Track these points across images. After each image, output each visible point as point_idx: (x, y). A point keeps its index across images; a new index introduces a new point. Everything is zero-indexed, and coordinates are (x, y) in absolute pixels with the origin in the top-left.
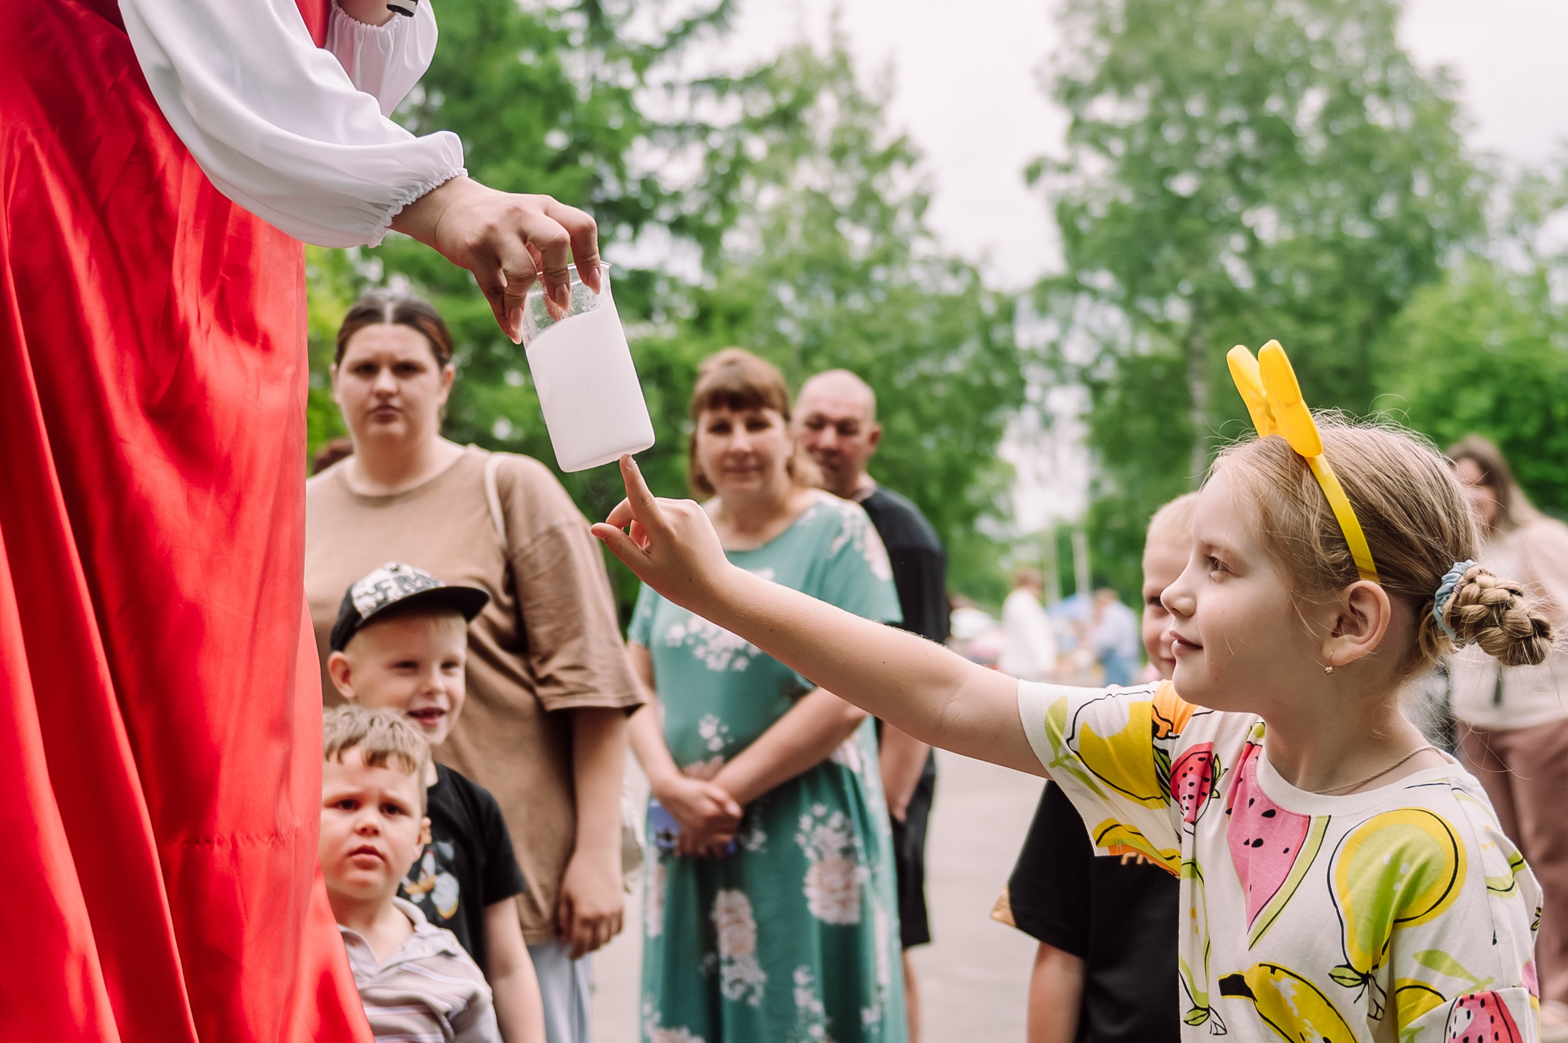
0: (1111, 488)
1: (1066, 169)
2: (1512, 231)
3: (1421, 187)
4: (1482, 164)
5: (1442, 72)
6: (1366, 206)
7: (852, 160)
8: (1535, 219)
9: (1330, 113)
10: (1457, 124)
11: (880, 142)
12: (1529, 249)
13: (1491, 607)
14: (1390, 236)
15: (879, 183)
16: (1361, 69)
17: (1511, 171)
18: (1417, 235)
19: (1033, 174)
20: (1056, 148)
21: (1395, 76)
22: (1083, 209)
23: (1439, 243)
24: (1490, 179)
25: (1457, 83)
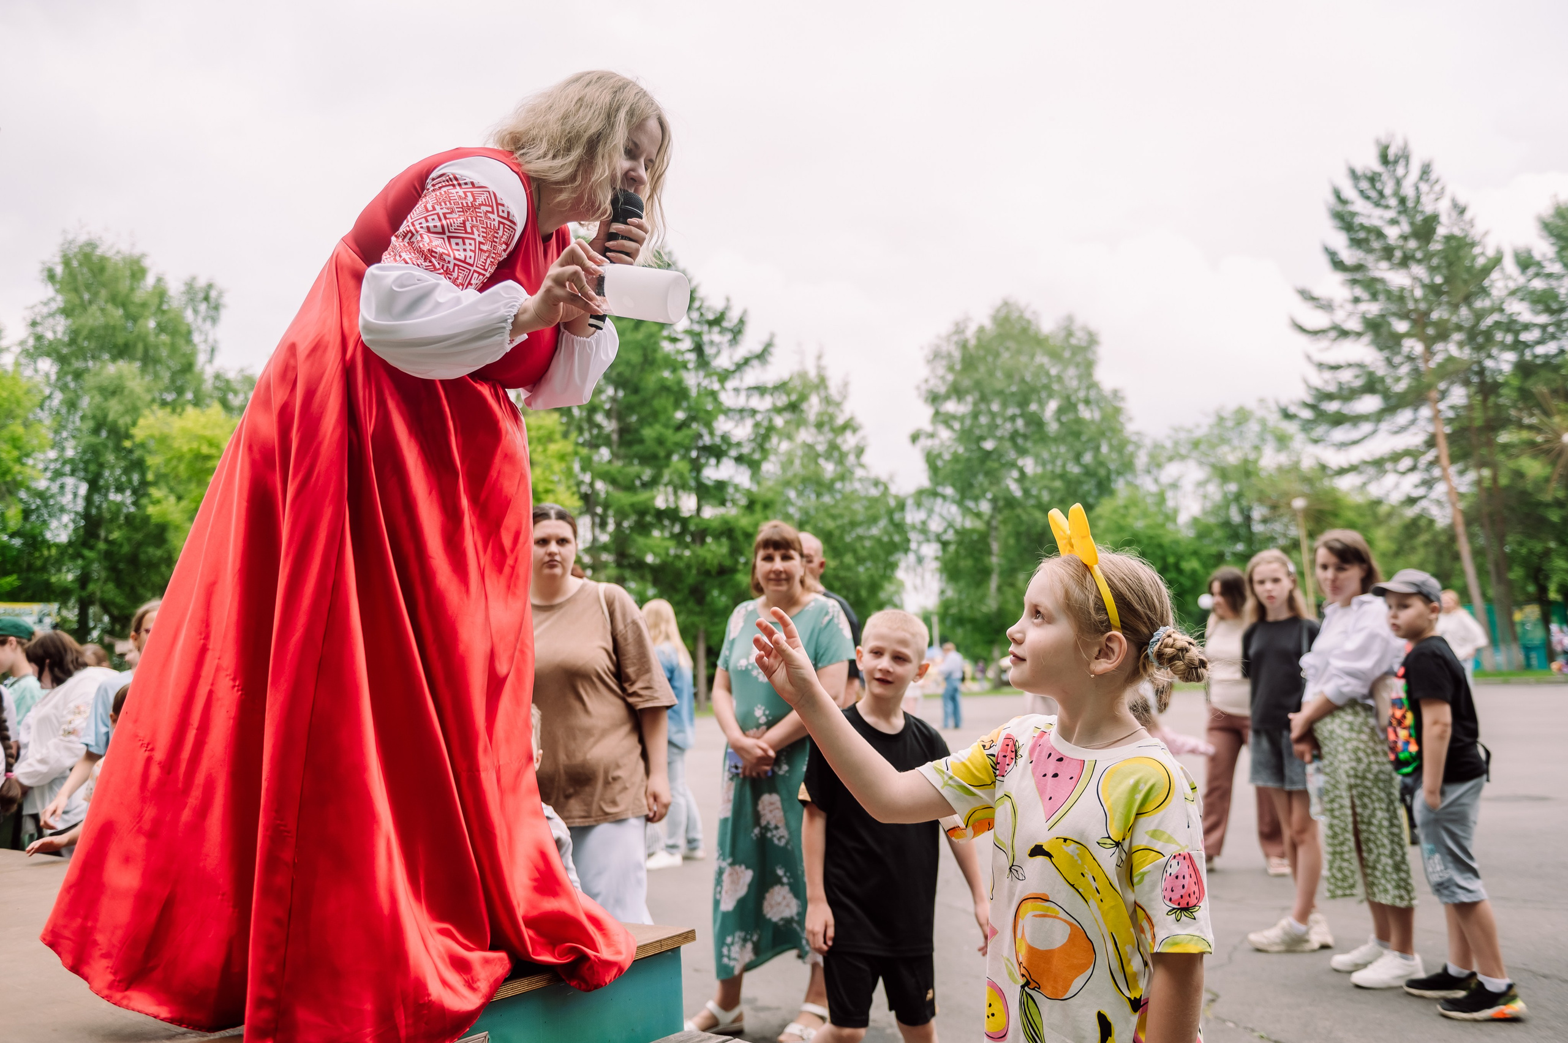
0: (950, 593)
1: (932, 436)
2: (1149, 472)
3: (1104, 449)
4: (1134, 438)
5: (1115, 393)
6: (1078, 458)
7: (826, 428)
8: (1159, 466)
9: (1060, 411)
10: (1122, 419)
11: (840, 421)
12: (1156, 481)
13: (1179, 650)
14: (1088, 472)
15: (839, 440)
16: (1077, 391)
17: (1148, 442)
18: (1102, 472)
19: (915, 438)
20: (928, 427)
21: (1093, 394)
22: (939, 455)
23: (1113, 476)
24: (1138, 446)
25: (1123, 399)
